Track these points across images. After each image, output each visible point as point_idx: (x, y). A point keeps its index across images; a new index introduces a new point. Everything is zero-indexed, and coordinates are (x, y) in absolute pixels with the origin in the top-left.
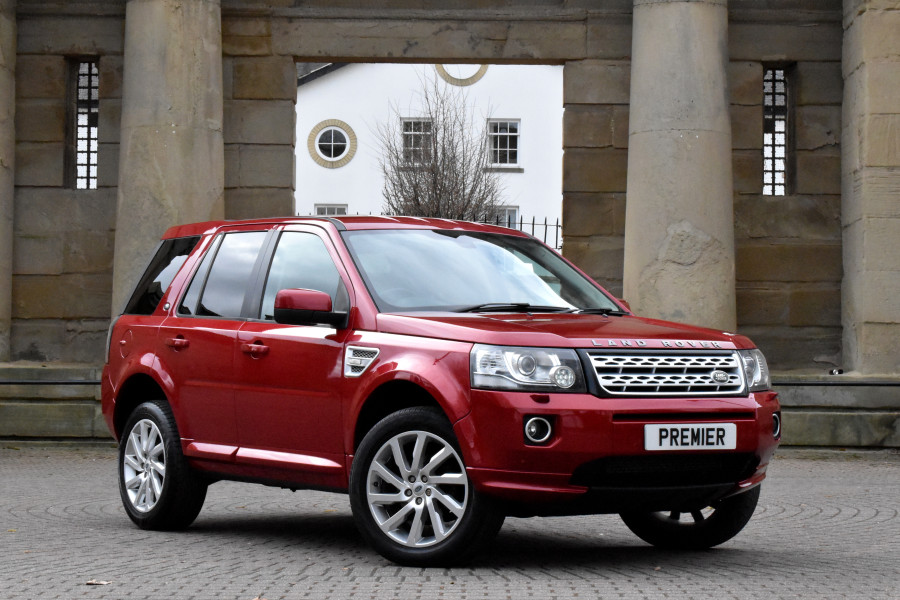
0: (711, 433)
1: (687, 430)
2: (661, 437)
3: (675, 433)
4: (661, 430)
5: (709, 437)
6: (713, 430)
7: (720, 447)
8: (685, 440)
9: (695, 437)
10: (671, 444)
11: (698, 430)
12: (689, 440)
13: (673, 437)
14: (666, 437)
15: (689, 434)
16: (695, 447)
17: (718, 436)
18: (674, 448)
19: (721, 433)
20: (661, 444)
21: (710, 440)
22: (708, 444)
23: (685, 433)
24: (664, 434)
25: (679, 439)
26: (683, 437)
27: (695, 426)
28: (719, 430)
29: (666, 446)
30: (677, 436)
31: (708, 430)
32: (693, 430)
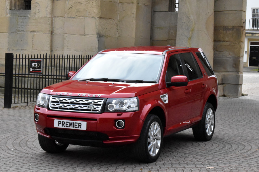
0: (76, 124)
1: (68, 122)
2: (59, 124)
3: (63, 123)
4: (59, 122)
5: (75, 125)
6: (77, 123)
7: (80, 129)
8: (67, 125)
9: (71, 125)
10: (62, 126)
11: (72, 123)
12: (69, 125)
13: (62, 124)
14: (60, 124)
15: (69, 124)
16: (71, 128)
17: (79, 125)
18: (63, 127)
19: (80, 124)
20: (59, 126)
21: (76, 126)
22: (75, 127)
23: (67, 123)
24: (60, 123)
25: (65, 125)
26: (66, 124)
27: (71, 121)
28: (79, 123)
29: (61, 126)
30: (64, 124)
31: (75, 123)
32: (70, 123)
